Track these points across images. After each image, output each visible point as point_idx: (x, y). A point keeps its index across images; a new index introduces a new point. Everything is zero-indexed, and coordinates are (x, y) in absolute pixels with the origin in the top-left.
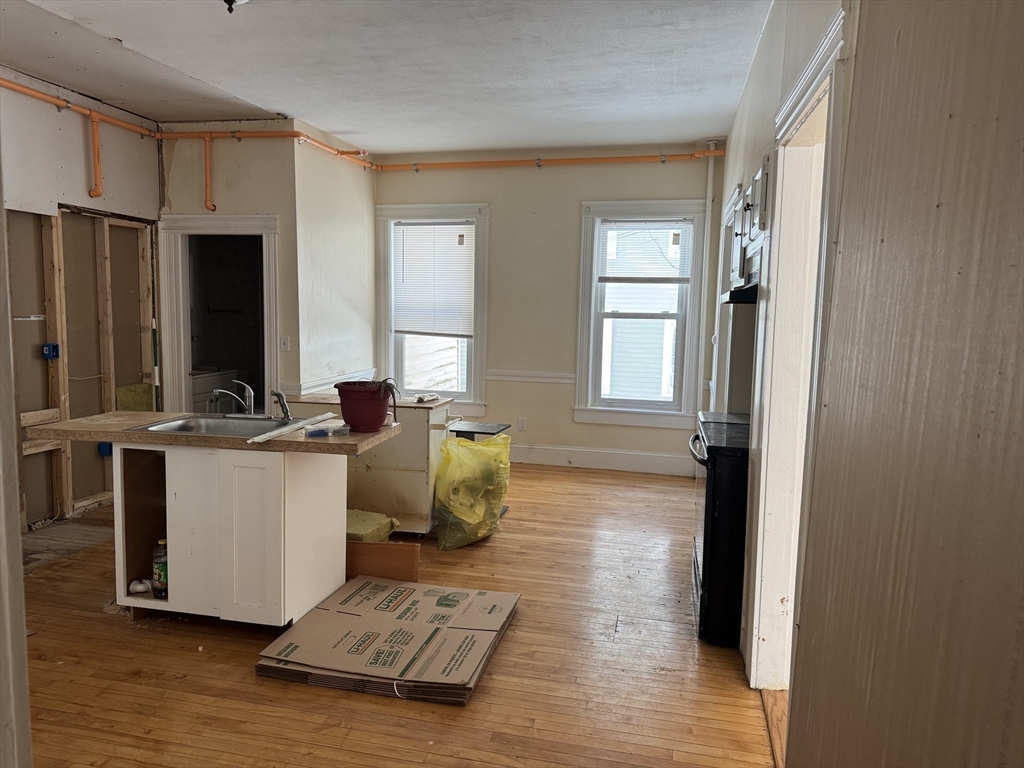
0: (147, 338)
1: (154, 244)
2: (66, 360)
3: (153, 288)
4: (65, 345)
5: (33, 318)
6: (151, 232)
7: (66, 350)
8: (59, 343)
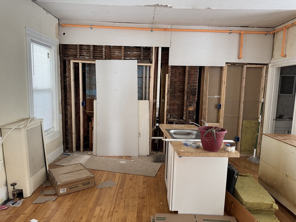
0: (260, 105)
1: (267, 72)
2: (223, 109)
3: (265, 88)
4: (224, 105)
5: (216, 97)
6: (266, 68)
7: (224, 106)
8: (222, 104)
